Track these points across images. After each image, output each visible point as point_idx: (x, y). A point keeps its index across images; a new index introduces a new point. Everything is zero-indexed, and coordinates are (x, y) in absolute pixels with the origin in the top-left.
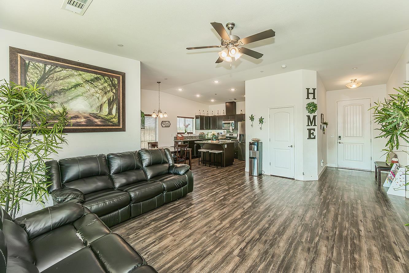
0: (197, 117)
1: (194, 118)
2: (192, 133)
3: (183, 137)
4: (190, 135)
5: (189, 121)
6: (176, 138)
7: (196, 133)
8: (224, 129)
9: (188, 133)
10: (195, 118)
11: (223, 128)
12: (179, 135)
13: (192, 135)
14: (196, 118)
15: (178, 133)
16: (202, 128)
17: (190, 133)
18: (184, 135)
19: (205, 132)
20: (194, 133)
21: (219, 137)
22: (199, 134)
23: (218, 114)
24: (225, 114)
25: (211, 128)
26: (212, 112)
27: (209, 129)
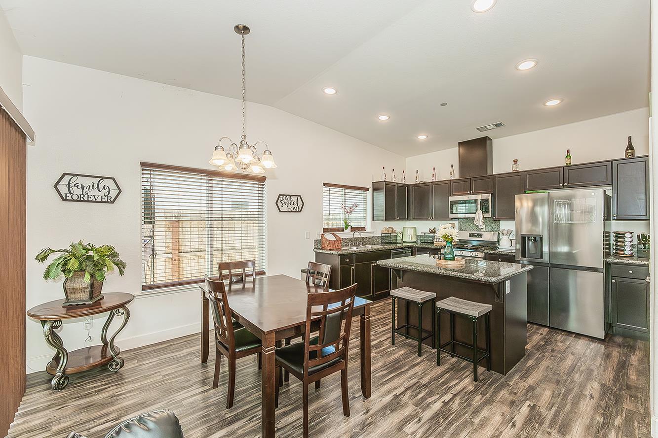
0: (376, 186)
1: (367, 189)
2: (363, 229)
3: (339, 240)
4: (357, 235)
5: (355, 197)
6: (319, 243)
7: (375, 228)
8: (452, 219)
9: (353, 229)
10: (371, 189)
11: (451, 216)
12: (329, 237)
13: (363, 235)
14: (375, 189)
15: (326, 230)
16: (389, 217)
17: (358, 229)
18: (341, 235)
19: (397, 225)
20: (368, 229)
21: (435, 240)
22: (382, 233)
23: (434, 178)
24: (457, 177)
25: (412, 216)
26: (415, 174)
27: (409, 219)
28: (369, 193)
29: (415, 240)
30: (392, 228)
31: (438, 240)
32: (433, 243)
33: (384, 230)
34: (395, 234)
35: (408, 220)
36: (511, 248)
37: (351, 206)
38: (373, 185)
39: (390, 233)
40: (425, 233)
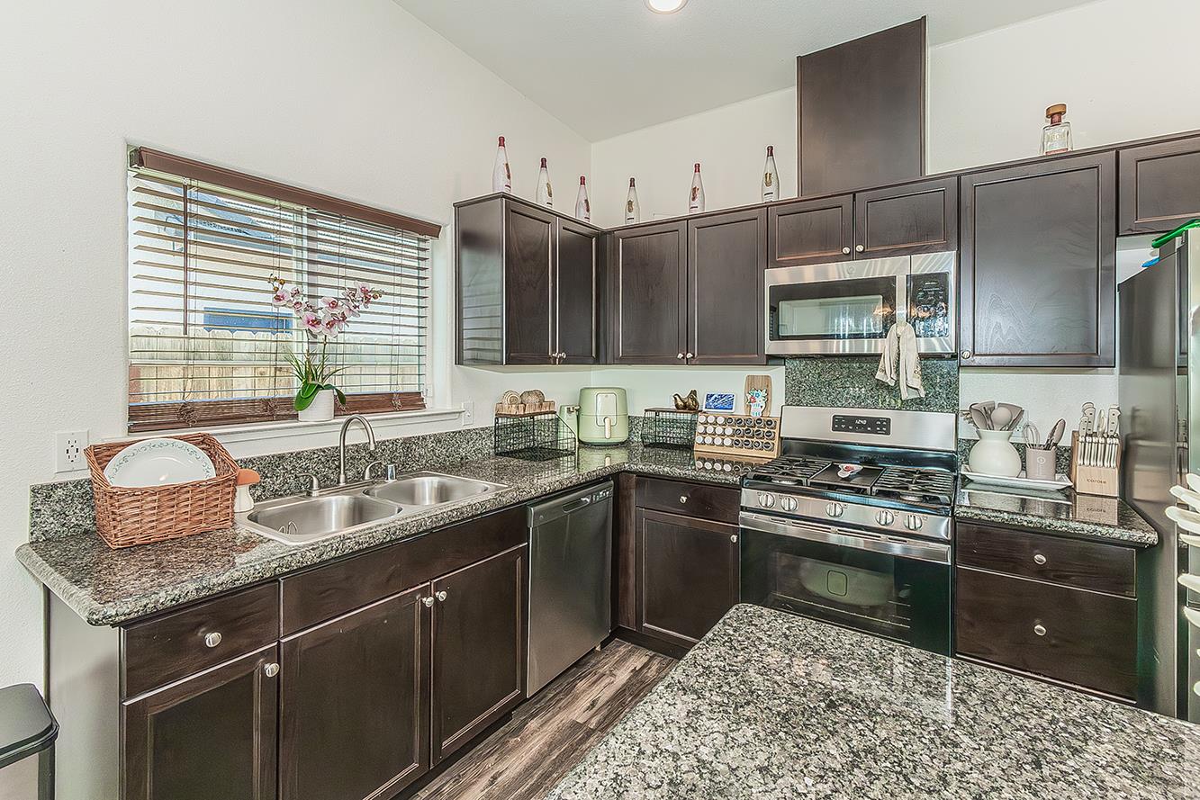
2: (413, 401)
4: (369, 431)
7: (468, 397)
8: (767, 359)
10: (448, 236)
11: (773, 347)
13: (409, 426)
19: (557, 384)
20: (437, 401)
21: (699, 439)
22: (498, 416)
23: (697, 203)
24: (790, 191)
25: (615, 347)
26: (624, 193)
27: (602, 359)
28: (443, 250)
29: (621, 435)
30: (540, 394)
31: (708, 440)
32: (688, 447)
33: (506, 402)
34: (550, 416)
35: (597, 361)
36: (1023, 482)
37: (340, 294)
38: (457, 215)
39: (532, 416)
40: (657, 412)
